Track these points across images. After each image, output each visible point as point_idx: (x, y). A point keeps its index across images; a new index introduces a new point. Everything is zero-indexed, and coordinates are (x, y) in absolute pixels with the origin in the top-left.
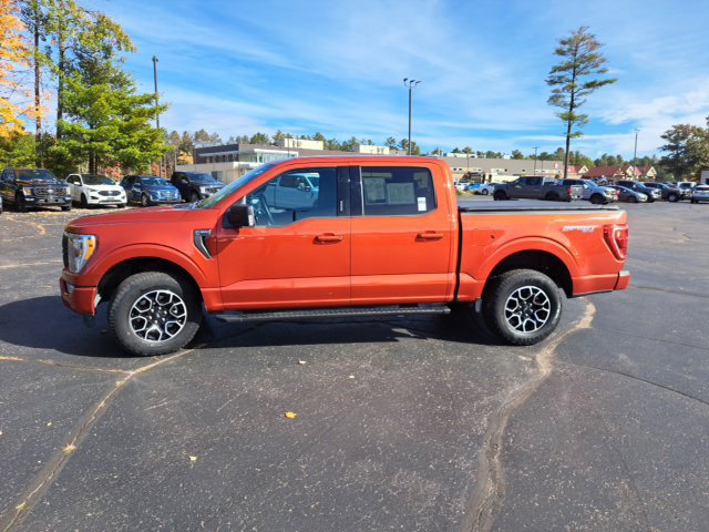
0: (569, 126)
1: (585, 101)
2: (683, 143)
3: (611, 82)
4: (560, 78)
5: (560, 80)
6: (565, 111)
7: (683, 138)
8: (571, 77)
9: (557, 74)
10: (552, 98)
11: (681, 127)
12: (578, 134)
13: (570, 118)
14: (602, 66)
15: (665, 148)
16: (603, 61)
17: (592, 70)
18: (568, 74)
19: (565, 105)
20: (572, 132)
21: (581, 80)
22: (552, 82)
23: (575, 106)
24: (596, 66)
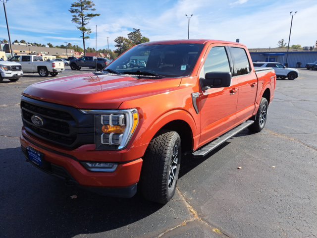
0: (83, 34)
1: (88, 22)
2: (122, 44)
3: (98, 15)
4: (76, 10)
5: (76, 11)
6: (80, 26)
7: (122, 42)
8: (81, 10)
9: (74, 8)
10: (74, 19)
11: (120, 37)
12: (88, 37)
13: (83, 30)
14: (93, 7)
15: (116, 46)
16: (94, 5)
17: (89, 9)
18: (79, 9)
19: (80, 23)
20: (85, 36)
21: (85, 12)
22: (72, 12)
23: (84, 24)
24: (91, 7)
